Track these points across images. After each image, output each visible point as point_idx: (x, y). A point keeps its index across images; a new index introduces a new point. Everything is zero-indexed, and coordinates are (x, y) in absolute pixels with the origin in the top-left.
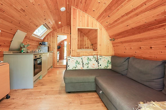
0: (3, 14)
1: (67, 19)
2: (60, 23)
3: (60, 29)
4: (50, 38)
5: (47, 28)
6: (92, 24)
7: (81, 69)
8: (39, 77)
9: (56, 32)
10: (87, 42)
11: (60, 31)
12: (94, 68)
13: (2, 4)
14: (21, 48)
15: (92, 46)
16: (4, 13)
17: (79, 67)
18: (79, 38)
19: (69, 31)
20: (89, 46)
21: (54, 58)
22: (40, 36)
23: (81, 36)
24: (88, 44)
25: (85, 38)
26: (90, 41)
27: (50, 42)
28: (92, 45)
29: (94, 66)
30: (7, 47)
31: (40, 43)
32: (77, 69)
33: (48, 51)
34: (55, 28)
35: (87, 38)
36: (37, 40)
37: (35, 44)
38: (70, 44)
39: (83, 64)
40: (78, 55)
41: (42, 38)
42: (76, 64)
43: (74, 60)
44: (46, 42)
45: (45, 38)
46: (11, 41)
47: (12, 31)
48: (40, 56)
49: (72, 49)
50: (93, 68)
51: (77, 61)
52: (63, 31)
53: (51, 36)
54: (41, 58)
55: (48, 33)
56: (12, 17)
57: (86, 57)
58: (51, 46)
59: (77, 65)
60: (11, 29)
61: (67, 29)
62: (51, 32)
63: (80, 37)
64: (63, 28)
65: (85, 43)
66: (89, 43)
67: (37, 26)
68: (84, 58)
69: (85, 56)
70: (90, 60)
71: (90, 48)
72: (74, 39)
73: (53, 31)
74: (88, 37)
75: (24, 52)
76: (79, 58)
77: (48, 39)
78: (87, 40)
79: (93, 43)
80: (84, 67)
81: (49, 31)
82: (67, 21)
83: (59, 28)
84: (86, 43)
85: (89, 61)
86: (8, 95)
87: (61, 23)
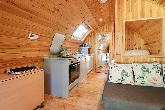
0: (36, 17)
1: (110, 13)
2: (101, 20)
3: (102, 27)
4: (91, 38)
5: (87, 29)
6: (151, 12)
7: (131, 84)
8: (77, 84)
9: (97, 32)
10: (139, 40)
11: (102, 30)
12: (156, 86)
13: (33, 6)
14: (61, 51)
15: (146, 46)
16: (38, 16)
17: (128, 80)
18: (126, 36)
19: (113, 28)
20: (142, 46)
21: (95, 61)
22: (81, 38)
23: (128, 33)
24: (140, 43)
25: (134, 35)
26: (143, 38)
27: (91, 44)
28: (147, 44)
29: (155, 82)
30: (47, 51)
31: (81, 45)
32: (123, 82)
33: (89, 53)
34: (96, 27)
35: (138, 35)
36: (77, 42)
37: (76, 47)
38: (113, 44)
39: (134, 76)
40: (125, 62)
41: (83, 40)
42: (122, 75)
43: (119, 69)
44: (86, 44)
45: (85, 40)
46: (50, 45)
47: (50, 35)
48: (77, 60)
49: (117, 53)
50: (153, 85)
51: (124, 71)
52: (105, 30)
53: (92, 37)
54: (79, 62)
55: (89, 34)
56: (48, 19)
57: (140, 66)
58: (92, 48)
59: (124, 77)
60: (49, 33)
61: (110, 27)
62: (91, 32)
63: (128, 35)
64: (105, 26)
65: (134, 43)
66: (142, 41)
67: (76, 27)
68: (136, 67)
69: (138, 64)
70: (148, 71)
71: (144, 49)
72: (119, 39)
73: (94, 30)
74: (139, 33)
75: (63, 55)
76: (127, 66)
77: (88, 40)
78: (138, 38)
79: (148, 42)
80: (135, 82)
81: (90, 32)
82: (110, 16)
83: (100, 26)
84: (138, 42)
85: (145, 73)
86: (42, 103)
87: (103, 20)
